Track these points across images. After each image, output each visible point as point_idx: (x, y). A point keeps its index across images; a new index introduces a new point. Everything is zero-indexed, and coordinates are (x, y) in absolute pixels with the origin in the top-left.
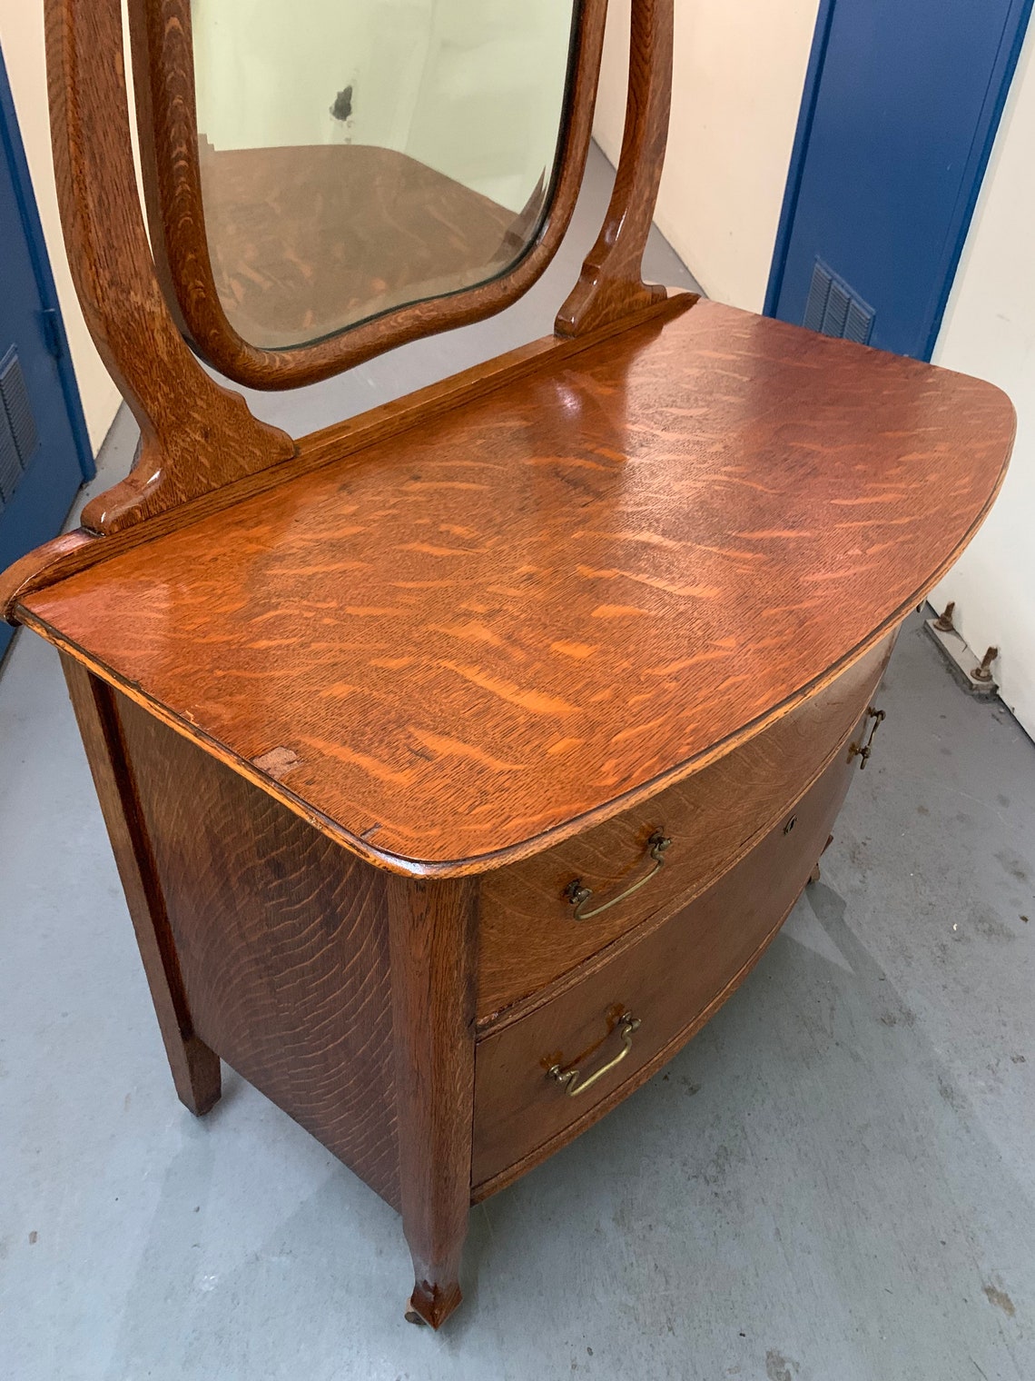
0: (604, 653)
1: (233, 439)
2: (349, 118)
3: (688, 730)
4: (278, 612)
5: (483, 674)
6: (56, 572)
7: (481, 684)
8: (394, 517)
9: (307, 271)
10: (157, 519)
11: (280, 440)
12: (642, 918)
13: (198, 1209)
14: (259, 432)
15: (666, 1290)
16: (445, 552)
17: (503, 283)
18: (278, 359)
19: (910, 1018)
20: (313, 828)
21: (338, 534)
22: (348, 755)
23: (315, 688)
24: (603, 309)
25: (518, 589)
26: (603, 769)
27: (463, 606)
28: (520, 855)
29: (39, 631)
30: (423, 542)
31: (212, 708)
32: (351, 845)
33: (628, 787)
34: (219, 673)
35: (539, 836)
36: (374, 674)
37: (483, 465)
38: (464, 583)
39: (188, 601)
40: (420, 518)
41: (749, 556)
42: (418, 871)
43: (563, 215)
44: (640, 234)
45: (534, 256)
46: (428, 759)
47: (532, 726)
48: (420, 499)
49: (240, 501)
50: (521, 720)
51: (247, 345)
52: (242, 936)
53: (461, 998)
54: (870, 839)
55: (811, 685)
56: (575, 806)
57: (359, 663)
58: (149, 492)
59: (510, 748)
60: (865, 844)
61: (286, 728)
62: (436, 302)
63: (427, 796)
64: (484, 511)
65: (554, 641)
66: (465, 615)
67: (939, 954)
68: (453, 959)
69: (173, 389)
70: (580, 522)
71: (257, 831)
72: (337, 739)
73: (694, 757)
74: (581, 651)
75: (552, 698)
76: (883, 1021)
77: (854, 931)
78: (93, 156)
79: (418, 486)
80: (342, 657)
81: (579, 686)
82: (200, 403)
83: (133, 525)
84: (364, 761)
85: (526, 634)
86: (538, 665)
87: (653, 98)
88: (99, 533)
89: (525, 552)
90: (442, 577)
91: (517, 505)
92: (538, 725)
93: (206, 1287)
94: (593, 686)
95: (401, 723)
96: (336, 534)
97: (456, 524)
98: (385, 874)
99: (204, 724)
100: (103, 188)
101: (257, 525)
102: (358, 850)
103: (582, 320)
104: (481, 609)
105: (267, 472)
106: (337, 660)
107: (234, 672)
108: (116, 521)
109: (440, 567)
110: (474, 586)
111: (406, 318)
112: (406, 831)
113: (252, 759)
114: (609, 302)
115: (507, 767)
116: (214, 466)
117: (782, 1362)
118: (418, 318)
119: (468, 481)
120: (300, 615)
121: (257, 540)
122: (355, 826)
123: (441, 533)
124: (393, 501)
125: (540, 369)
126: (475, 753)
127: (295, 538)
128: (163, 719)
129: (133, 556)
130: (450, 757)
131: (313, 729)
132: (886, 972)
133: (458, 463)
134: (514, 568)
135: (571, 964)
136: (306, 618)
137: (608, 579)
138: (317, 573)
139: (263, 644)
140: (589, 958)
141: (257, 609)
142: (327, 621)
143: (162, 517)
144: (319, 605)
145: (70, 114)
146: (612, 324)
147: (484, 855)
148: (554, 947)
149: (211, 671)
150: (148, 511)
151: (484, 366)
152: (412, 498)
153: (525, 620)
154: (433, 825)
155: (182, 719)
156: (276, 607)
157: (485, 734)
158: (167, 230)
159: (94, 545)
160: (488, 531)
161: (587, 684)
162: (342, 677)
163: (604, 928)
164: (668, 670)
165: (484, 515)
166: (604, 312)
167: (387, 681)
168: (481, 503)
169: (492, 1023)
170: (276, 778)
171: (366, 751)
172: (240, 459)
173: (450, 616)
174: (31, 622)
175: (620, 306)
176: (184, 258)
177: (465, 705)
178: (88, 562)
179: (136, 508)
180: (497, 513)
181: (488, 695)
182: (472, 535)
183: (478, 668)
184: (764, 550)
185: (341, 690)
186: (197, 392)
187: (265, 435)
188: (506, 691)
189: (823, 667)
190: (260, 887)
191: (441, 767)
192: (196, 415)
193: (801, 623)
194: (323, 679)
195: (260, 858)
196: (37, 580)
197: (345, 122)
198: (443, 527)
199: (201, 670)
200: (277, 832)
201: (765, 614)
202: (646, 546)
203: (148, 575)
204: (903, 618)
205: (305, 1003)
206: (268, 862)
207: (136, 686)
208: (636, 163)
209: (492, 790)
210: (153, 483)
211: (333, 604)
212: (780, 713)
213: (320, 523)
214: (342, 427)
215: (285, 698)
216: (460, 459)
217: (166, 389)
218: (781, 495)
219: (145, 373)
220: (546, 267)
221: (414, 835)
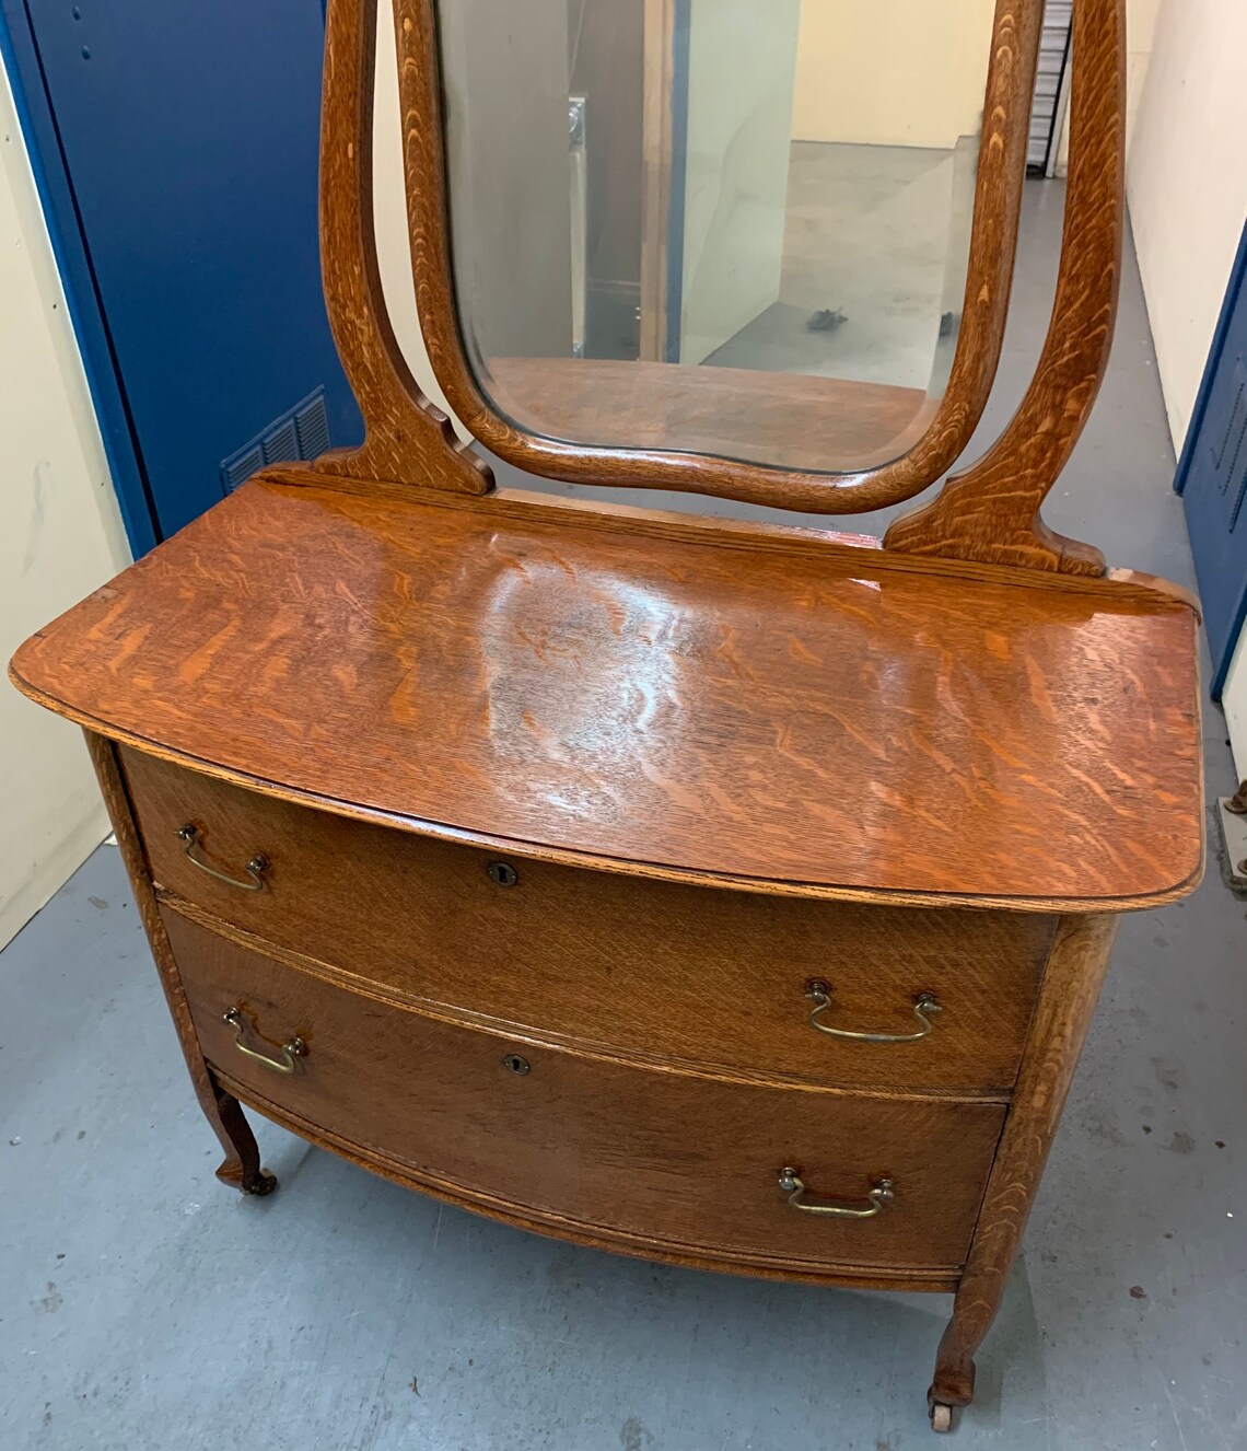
1: (421, 451)
10: (354, 481)
11: (467, 474)
15: (564, 1339)
18: (520, 439)
82: (394, 410)
83: (335, 475)
105: (453, 494)
114: (958, 533)
116: (404, 465)
117: (639, 1430)
135: (216, 911)
143: (358, 482)
150: (347, 471)
169: (163, 894)
172: (427, 471)
175: (981, 546)
179: (338, 463)
192: (392, 420)
217: (368, 388)
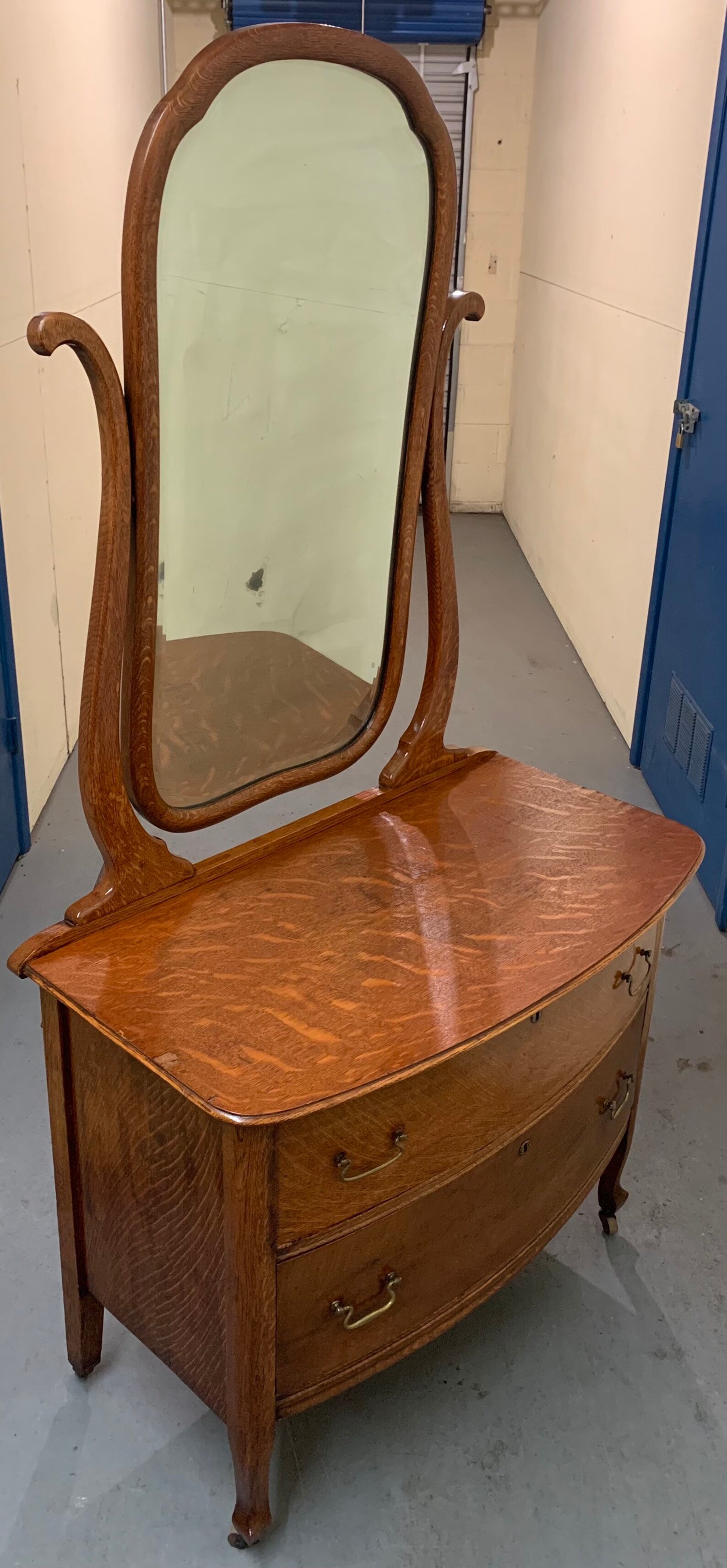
0: (363, 1008)
1: (157, 867)
2: (260, 589)
3: (401, 1055)
4: (174, 976)
5: (289, 1017)
6: (49, 947)
7: (286, 1023)
8: (251, 916)
9: (214, 737)
10: (109, 916)
11: (185, 866)
12: (395, 1193)
13: (76, 1448)
14: (173, 862)
16: (279, 940)
17: (342, 755)
18: (188, 814)
19: (679, 1353)
20: (183, 1096)
21: (215, 927)
22: (205, 1059)
23: (190, 1021)
24: (414, 769)
25: (319, 965)
26: (347, 1074)
27: (284, 975)
28: (292, 1116)
29: (38, 982)
30: (266, 933)
31: (134, 1029)
32: (202, 1105)
33: (358, 1084)
34: (138, 1010)
35: (303, 1106)
36: (225, 1015)
37: (313, 881)
38: (288, 961)
39: (123, 967)
40: (267, 917)
41: (470, 951)
42: (237, 1120)
43: (385, 710)
44: (441, 720)
45: (365, 736)
46: (249, 1063)
47: (311, 1048)
48: (269, 904)
49: (157, 904)
50: (306, 1044)
51: (170, 807)
52: (134, 1195)
53: (266, 1223)
54: (670, 1201)
55: (485, 1033)
56: (328, 1092)
57: (217, 1008)
58: (105, 900)
59: (296, 1059)
60: (665, 1205)
61: (173, 1042)
62: (294, 771)
63: (244, 1082)
64: (308, 914)
65: (336, 999)
66: (284, 981)
67: (716, 1302)
68: (260, 1191)
69: (126, 842)
70: (368, 923)
71: (150, 1113)
72: (200, 1050)
73: (401, 1070)
74: (350, 1006)
75: (326, 1033)
76: (656, 1354)
77: (643, 1279)
78: (100, 731)
79: (269, 895)
80: (209, 1004)
81: (344, 1027)
82: (140, 848)
83: (94, 920)
84: (214, 1062)
85: (319, 995)
86: (322, 1014)
87: (445, 641)
88: (75, 924)
89: (328, 942)
90: (274, 956)
91: (330, 910)
92: (316, 1048)
93: (78, 1505)
94: (352, 1027)
95: (236, 1043)
96: (214, 926)
97: (289, 922)
98: (220, 1122)
99: (129, 1038)
100: (103, 745)
101: (166, 920)
102: (205, 1108)
103: (398, 777)
104: (294, 977)
105: (177, 885)
106: (205, 1005)
107: (147, 1010)
108: (85, 918)
109: (274, 951)
110: (293, 963)
111: (273, 783)
112: (232, 1099)
113: (153, 1058)
114: (418, 765)
115: (292, 1070)
116: (144, 884)
118: (281, 782)
119: (301, 893)
120: (187, 977)
121: (166, 930)
122: (205, 1095)
123: (279, 928)
124: (252, 905)
125: (365, 811)
126: (274, 1060)
127: (188, 929)
128: (106, 1034)
129: (92, 939)
130: (261, 1063)
131: (187, 1044)
132: (666, 1315)
133: (297, 880)
134: (319, 953)
135: (344, 1217)
136: (190, 980)
137: (377, 962)
138: (199, 952)
139: (164, 994)
140: (356, 1216)
141: (163, 973)
142: (202, 982)
143: (111, 915)
144: (198, 972)
145: (91, 713)
146: (422, 778)
147: (272, 1114)
148: (330, 1201)
149: (134, 1008)
150: (104, 911)
151: (325, 810)
152: (263, 904)
153: (321, 986)
154: (246, 1097)
155: (117, 1035)
156: (174, 972)
157: (283, 1051)
158: (131, 753)
159: (71, 931)
160: (308, 927)
161: (349, 1026)
162: (207, 1015)
163: (366, 1195)
164: (399, 1020)
165: (308, 916)
166: (415, 771)
167: (233, 1018)
168: (307, 908)
169: (287, 1250)
170: (165, 1068)
171: (215, 1057)
172: (160, 879)
173: (275, 981)
174: (34, 977)
175: (427, 766)
176: (139, 766)
177: (275, 1034)
178: (67, 942)
179: (97, 909)
180: (316, 915)
181: (290, 1029)
182: (297, 930)
183: (286, 1013)
184: (482, 949)
185: (205, 1022)
186: (139, 842)
187: (176, 863)
188: (301, 1028)
189: (494, 1024)
190: (149, 1154)
191: (255, 1067)
192: (137, 855)
193: (490, 996)
194: (196, 1016)
195: (151, 1132)
196: (39, 952)
197: (257, 593)
198: (280, 924)
199: (128, 1008)
200: (163, 1111)
201: (469, 989)
202: (406, 941)
203: (101, 950)
204: (559, 997)
205: (171, 1243)
206: (155, 1136)
207: (93, 1015)
208: (435, 679)
209: (281, 1081)
210: (108, 895)
211: (206, 972)
212: (461, 1049)
213: (205, 919)
214: (226, 855)
215: (174, 1025)
216: (299, 877)
217: (122, 842)
218: (506, 910)
219: (112, 834)
220: (374, 742)
221: (236, 1101)
